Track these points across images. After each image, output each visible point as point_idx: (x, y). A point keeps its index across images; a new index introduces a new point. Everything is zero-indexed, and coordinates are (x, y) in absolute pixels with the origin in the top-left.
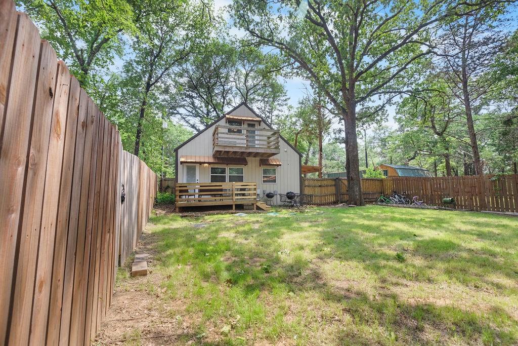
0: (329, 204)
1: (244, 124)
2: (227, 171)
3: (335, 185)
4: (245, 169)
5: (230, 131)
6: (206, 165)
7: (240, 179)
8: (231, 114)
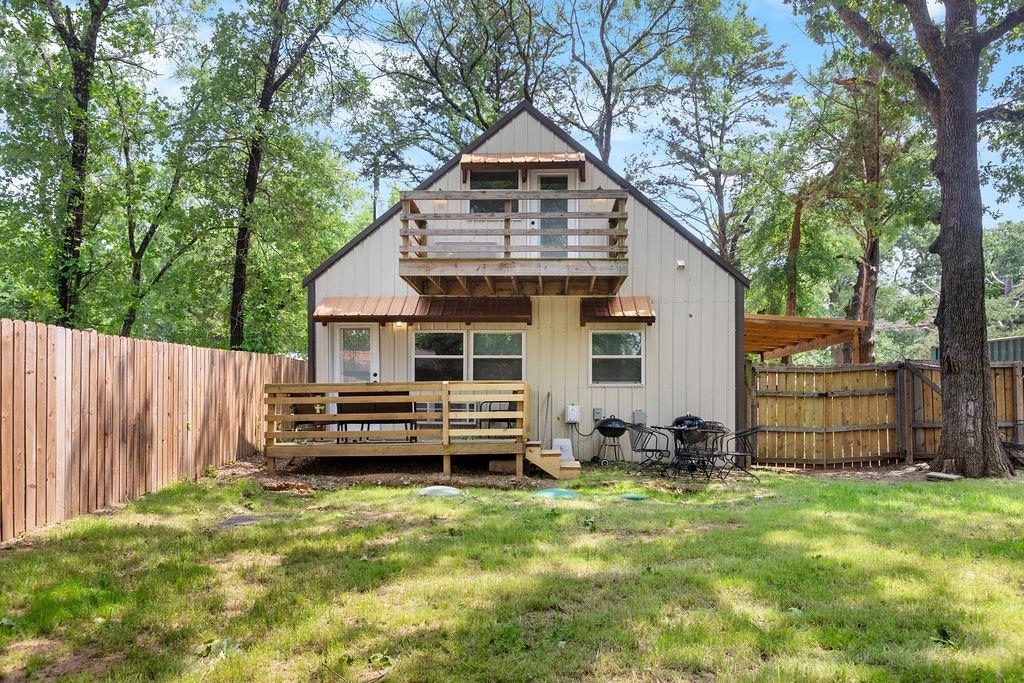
0: (858, 464)
1: (524, 180)
2: (468, 345)
3: (892, 393)
4: (529, 335)
5: (479, 206)
6: (400, 325)
7: (512, 370)
8: (482, 149)
